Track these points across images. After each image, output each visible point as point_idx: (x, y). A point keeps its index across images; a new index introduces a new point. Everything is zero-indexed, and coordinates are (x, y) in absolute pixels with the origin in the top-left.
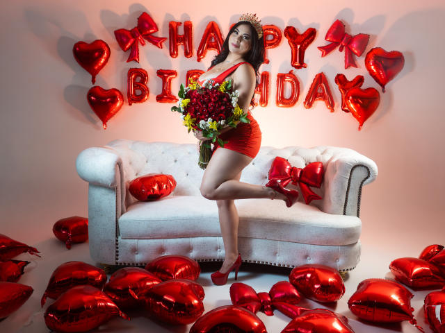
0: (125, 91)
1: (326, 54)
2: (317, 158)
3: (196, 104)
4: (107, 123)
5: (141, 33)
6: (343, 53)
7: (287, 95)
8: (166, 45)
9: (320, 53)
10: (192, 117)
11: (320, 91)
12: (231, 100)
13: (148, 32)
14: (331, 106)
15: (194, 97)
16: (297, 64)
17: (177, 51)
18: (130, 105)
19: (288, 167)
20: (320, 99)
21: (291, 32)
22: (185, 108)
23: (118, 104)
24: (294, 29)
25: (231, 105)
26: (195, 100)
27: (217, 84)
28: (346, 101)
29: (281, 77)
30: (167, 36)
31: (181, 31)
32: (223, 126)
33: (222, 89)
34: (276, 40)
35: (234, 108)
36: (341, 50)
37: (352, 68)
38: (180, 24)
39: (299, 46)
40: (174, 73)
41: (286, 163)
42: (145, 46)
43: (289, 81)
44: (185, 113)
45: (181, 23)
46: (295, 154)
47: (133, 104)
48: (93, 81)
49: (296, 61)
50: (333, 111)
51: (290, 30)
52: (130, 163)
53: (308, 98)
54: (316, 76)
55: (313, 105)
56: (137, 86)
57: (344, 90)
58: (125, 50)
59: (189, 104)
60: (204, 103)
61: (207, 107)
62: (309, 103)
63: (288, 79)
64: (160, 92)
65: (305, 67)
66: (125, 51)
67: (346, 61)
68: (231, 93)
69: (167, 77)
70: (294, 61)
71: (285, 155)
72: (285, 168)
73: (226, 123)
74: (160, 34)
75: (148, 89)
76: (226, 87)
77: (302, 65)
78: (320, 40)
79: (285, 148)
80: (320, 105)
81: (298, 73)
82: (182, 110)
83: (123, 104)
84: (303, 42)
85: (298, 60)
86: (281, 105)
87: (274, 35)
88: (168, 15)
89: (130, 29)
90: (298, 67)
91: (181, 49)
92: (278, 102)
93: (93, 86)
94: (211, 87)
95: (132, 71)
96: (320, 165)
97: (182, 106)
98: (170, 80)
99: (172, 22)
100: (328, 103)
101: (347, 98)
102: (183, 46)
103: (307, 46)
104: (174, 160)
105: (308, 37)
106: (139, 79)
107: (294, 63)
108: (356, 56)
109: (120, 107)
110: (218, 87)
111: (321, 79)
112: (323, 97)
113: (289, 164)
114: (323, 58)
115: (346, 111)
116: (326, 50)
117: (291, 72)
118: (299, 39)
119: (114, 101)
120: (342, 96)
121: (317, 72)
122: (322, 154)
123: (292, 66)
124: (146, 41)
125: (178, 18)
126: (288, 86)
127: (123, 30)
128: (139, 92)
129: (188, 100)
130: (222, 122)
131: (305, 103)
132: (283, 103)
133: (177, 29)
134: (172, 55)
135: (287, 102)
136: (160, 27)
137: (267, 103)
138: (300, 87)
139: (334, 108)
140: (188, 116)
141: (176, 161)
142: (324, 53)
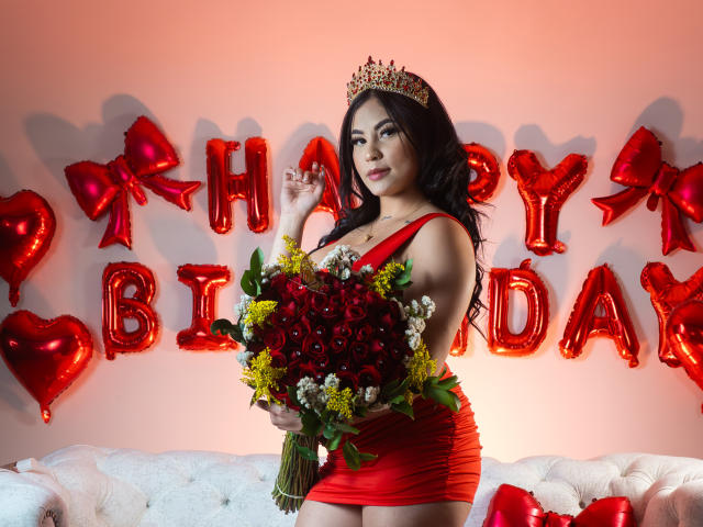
0: (95, 324)
1: (614, 218)
2: (611, 485)
3: (295, 320)
4: (51, 407)
5: (134, 171)
6: (657, 215)
7: (517, 323)
8: (200, 200)
9: (598, 213)
10: (275, 363)
11: (600, 313)
12: (405, 325)
13: (152, 168)
14: (632, 350)
15: (291, 299)
16: (540, 243)
17: (229, 216)
18: (111, 357)
19: (535, 512)
20: (602, 334)
21: (525, 166)
22: (255, 327)
23: (78, 358)
24: (533, 156)
25: (406, 340)
26: (291, 306)
27: (368, 268)
28: (668, 337)
29: (501, 278)
30: (203, 177)
31: (238, 165)
32: (372, 405)
33: (382, 284)
34: (484, 182)
35: (411, 353)
36: (651, 206)
37: (682, 254)
38: (232, 146)
39: (544, 200)
40: (222, 272)
41: (528, 502)
42: (146, 207)
43: (521, 288)
44: (254, 347)
45: (237, 144)
46: (552, 475)
47: (119, 356)
48: (14, 297)
49: (537, 235)
50: (634, 363)
51: (524, 160)
52: (100, 511)
53: (569, 332)
54: (590, 273)
55: (584, 349)
56: (126, 308)
57: (665, 305)
58: (94, 216)
59: (270, 316)
60: (318, 321)
61: (328, 337)
62: (573, 345)
63: (516, 282)
64: (187, 324)
65: (560, 252)
66: (94, 219)
67: (664, 235)
68: (407, 302)
69: (205, 283)
70: (531, 235)
71: (525, 480)
72: (525, 514)
73: (382, 398)
74: (183, 174)
75: (154, 317)
76: (392, 282)
77: (552, 246)
78: (599, 182)
79: (523, 461)
80: (602, 348)
81: (545, 266)
82: (247, 334)
83: (90, 356)
84: (555, 189)
85: (544, 234)
86: (501, 350)
87: (480, 170)
88: (203, 123)
89: (106, 162)
90: (541, 252)
91: (239, 210)
92: (492, 344)
93: (12, 310)
94: (347, 273)
95: (111, 271)
96: (623, 506)
97: (247, 321)
98: (213, 291)
99: (214, 141)
100: (622, 344)
101: (672, 328)
102: (245, 203)
103: (563, 199)
104: (221, 496)
105: (567, 178)
106: (131, 292)
107: (533, 240)
108: (690, 221)
109: (84, 364)
110: (368, 277)
111: (601, 282)
112: (608, 328)
113: (536, 505)
114: (606, 228)
115: (672, 363)
116: (613, 208)
117: (525, 265)
118: (545, 182)
119: (68, 349)
120: (661, 324)
121: (592, 264)
122: (625, 475)
123: (529, 248)
124: (149, 192)
125: (229, 132)
126: (519, 302)
127: (88, 164)
128: (132, 325)
129: (269, 305)
130: (369, 394)
131: (562, 344)
132: (508, 346)
133: (228, 160)
134: (216, 225)
135: (516, 341)
136: (185, 154)
137: (465, 345)
138: (550, 301)
139: (639, 357)
140: (264, 358)
141: (227, 502)
142: (610, 214)
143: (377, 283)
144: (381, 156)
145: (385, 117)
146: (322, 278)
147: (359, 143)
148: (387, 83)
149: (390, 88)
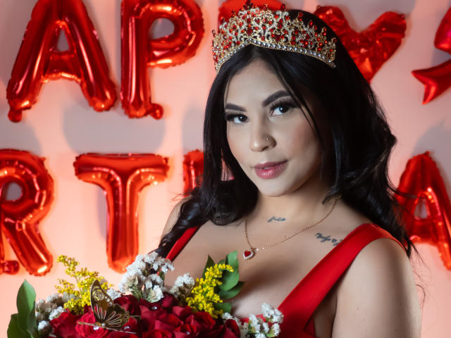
1: (437, 94)
33: (206, 297)
76: (218, 290)
116: (437, 82)
142: (433, 90)
143: (199, 297)
144: (274, 143)
145: (279, 87)
146: (125, 307)
147: (237, 120)
148: (277, 38)
149: (282, 46)
